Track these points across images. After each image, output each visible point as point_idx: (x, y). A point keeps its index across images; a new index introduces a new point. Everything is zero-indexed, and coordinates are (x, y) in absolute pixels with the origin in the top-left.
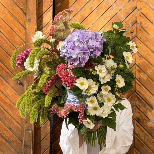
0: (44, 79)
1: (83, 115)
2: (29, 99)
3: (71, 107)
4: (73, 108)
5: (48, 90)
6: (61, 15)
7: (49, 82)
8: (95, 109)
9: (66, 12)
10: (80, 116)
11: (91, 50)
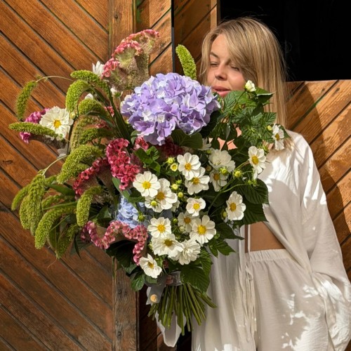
0: (75, 158)
1: (142, 249)
2: (36, 193)
3: (121, 228)
4: (124, 231)
5: (82, 186)
6: (134, 39)
7: (88, 170)
8: (169, 243)
9: (146, 36)
10: (137, 249)
11: (183, 115)
